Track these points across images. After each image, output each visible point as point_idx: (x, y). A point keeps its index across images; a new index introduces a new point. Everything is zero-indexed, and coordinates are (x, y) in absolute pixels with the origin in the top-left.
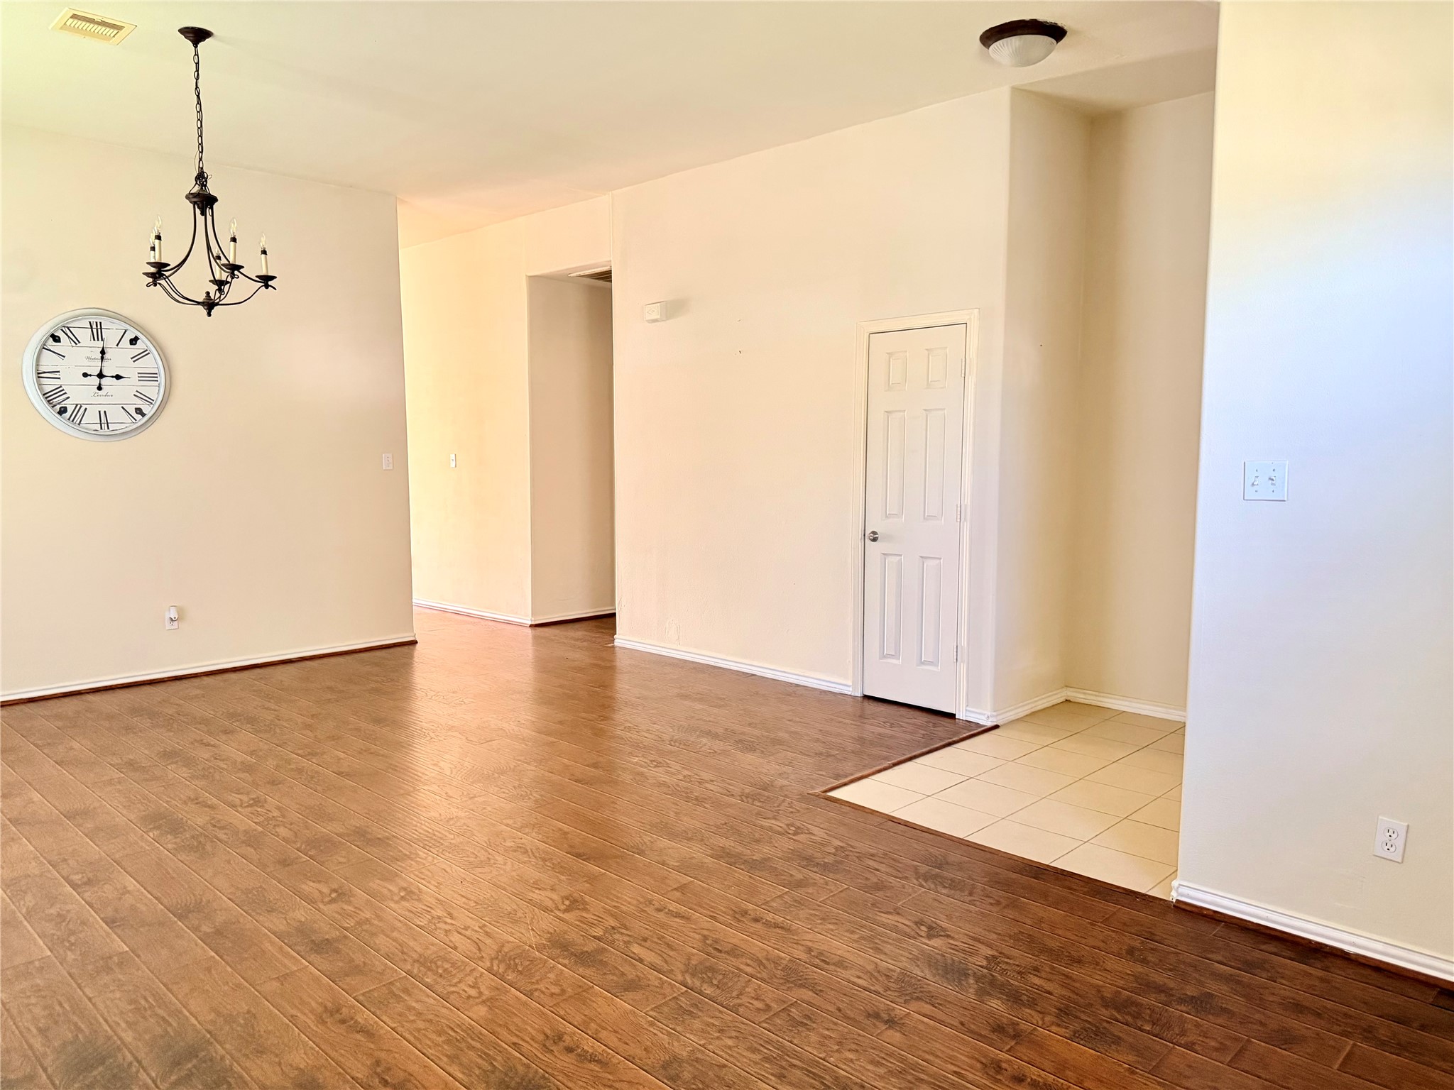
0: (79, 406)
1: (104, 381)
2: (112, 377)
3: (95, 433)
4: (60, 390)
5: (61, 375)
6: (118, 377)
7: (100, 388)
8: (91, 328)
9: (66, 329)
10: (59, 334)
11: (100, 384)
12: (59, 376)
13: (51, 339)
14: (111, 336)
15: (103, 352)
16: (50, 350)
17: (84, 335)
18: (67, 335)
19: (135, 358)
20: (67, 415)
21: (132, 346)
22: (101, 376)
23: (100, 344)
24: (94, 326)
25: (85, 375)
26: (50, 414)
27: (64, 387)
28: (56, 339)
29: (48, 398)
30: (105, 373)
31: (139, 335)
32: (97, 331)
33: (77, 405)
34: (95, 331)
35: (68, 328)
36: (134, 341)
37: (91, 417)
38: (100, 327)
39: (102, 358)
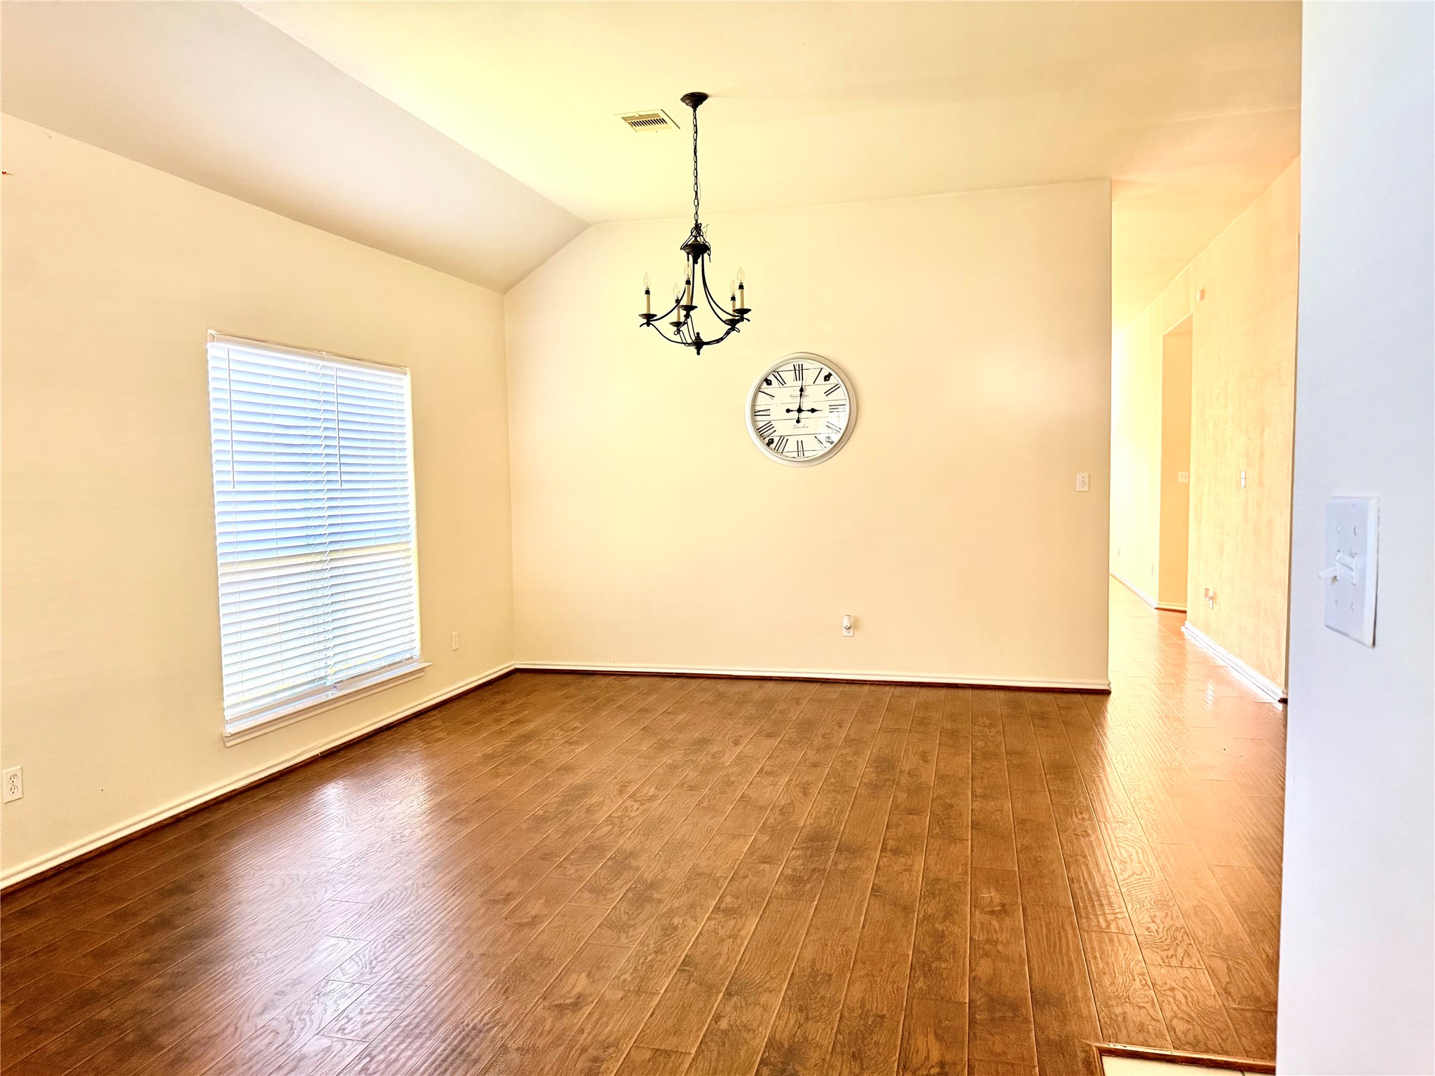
0: (782, 438)
1: (803, 415)
2: (808, 411)
3: (793, 460)
4: (769, 425)
5: (771, 412)
6: (813, 411)
7: (798, 421)
8: (795, 370)
9: (775, 372)
10: (771, 378)
11: (798, 418)
12: (768, 414)
13: (765, 383)
14: (809, 376)
15: (802, 390)
16: (764, 393)
17: (789, 377)
18: (776, 378)
19: (828, 393)
20: (773, 446)
21: (827, 382)
22: (800, 410)
23: (799, 383)
24: (797, 368)
25: (788, 411)
26: (761, 446)
27: (772, 422)
28: (769, 382)
29: (760, 432)
30: (803, 408)
31: (832, 373)
32: (799, 372)
33: (781, 437)
34: (797, 372)
35: (778, 372)
36: (827, 378)
37: (791, 446)
38: (801, 369)
39: (801, 395)
